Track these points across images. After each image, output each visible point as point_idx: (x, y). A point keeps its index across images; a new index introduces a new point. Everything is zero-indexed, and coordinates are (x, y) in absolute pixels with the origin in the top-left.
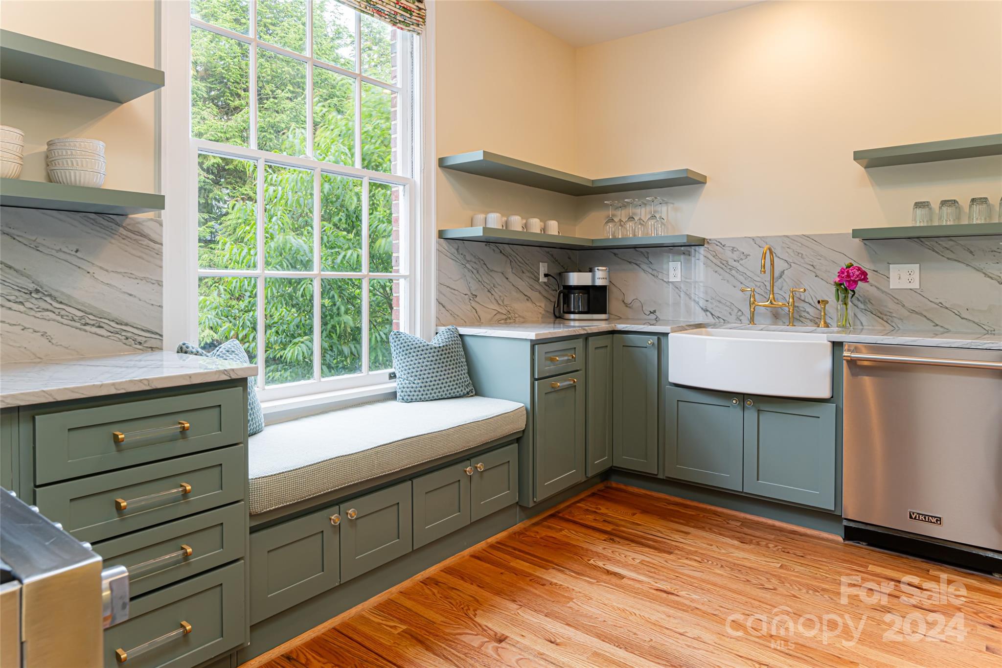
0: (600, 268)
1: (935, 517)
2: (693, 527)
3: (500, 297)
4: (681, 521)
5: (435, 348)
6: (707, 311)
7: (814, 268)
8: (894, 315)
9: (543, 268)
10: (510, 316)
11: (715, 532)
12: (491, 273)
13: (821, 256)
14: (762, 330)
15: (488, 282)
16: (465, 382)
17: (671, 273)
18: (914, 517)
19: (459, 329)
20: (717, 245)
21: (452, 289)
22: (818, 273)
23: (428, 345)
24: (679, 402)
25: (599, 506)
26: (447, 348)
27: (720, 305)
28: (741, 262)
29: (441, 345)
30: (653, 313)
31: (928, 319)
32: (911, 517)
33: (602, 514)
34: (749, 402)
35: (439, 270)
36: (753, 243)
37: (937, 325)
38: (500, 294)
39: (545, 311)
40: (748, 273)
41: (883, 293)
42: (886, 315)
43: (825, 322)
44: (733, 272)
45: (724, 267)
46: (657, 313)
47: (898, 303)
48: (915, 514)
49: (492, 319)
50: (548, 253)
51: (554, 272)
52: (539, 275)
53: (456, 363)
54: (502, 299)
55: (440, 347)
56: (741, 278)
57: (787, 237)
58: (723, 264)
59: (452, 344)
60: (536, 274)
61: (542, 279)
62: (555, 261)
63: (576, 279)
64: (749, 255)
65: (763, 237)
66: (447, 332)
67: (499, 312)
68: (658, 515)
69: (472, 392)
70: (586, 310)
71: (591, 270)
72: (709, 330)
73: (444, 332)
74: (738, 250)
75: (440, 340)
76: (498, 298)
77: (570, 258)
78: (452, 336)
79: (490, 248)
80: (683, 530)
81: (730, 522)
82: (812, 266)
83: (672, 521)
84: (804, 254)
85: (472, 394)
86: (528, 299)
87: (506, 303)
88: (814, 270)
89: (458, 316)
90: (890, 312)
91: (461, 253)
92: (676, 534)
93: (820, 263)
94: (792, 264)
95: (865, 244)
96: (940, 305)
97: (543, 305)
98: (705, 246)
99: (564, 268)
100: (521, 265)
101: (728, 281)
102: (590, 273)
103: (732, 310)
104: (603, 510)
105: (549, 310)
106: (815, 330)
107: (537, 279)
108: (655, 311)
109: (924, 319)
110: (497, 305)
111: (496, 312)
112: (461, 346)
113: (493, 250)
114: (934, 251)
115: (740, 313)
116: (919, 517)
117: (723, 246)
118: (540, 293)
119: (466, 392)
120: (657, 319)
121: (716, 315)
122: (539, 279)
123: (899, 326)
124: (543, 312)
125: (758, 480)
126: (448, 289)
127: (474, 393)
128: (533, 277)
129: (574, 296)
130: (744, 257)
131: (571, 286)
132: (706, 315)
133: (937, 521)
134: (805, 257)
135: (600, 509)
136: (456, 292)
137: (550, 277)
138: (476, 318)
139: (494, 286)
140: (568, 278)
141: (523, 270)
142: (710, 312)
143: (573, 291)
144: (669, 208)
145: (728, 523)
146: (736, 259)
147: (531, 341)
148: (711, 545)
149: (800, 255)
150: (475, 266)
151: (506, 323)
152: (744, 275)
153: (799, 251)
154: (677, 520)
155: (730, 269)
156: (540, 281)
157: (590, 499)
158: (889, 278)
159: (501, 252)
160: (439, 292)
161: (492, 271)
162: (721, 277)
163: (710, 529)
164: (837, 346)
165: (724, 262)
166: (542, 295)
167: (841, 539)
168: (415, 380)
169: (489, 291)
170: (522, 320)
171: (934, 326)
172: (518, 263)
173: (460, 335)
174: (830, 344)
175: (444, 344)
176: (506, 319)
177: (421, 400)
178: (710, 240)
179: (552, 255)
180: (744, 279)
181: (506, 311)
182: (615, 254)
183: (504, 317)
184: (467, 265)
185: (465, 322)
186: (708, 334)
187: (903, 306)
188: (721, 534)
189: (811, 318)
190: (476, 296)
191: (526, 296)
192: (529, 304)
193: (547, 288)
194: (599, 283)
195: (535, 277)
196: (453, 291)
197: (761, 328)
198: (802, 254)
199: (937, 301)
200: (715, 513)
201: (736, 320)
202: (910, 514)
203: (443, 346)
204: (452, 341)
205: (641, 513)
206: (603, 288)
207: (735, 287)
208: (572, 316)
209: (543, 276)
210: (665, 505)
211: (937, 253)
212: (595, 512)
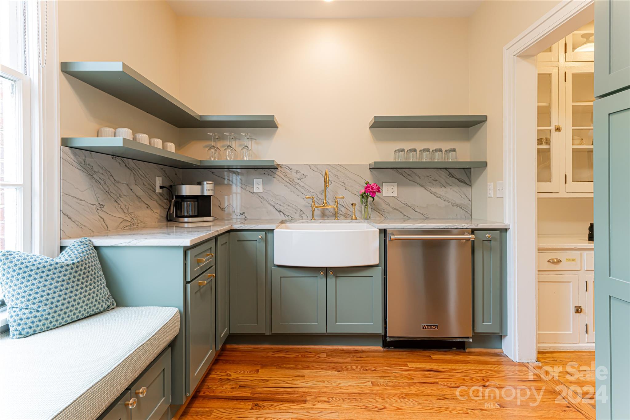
0: (208, 182)
1: (435, 325)
2: (303, 368)
3: (125, 206)
4: (292, 366)
5: (68, 265)
6: (281, 211)
7: (345, 184)
8: (386, 211)
9: (159, 182)
10: (134, 222)
11: (317, 369)
12: (117, 184)
13: (348, 177)
14: (321, 223)
15: (114, 192)
16: (105, 296)
17: (255, 186)
18: (425, 328)
19: (93, 240)
20: (287, 169)
21: (78, 199)
22: (347, 187)
23: (57, 263)
24: (282, 278)
25: (228, 372)
26: (83, 263)
27: (289, 208)
28: (302, 180)
29: (75, 261)
30: (242, 214)
31: (401, 213)
32: (423, 328)
33: (235, 380)
34: (331, 273)
35: (64, 179)
36: (309, 168)
37: (405, 216)
38: (125, 203)
39: (160, 216)
40: (306, 187)
41: (380, 199)
42: (381, 211)
43: (355, 217)
44: (297, 186)
45: (291, 183)
46: (246, 215)
47: (387, 204)
48: (425, 326)
49: (118, 226)
50: (162, 169)
51: (167, 184)
52: (156, 187)
53: (95, 278)
54: (127, 207)
55: (73, 264)
56: (302, 190)
57: (329, 165)
58: (291, 181)
59: (89, 258)
60: (153, 186)
61: (158, 190)
62: (166, 176)
63: (187, 190)
64: (307, 176)
65: (316, 165)
66: (79, 245)
67: (124, 220)
68: (275, 366)
69: (113, 304)
70: (196, 214)
71: (199, 184)
72: (287, 224)
73: (76, 246)
74: (300, 172)
75: (72, 255)
76: (123, 207)
77: (176, 174)
78: (87, 249)
79: (116, 161)
80: (298, 374)
81: (320, 355)
82: (344, 183)
83: (286, 368)
84: (339, 175)
85: (113, 307)
86: (148, 207)
87: (130, 211)
88: (344, 185)
89: (85, 226)
90: (383, 209)
91: (88, 163)
92: (297, 380)
93: (348, 181)
94: (332, 182)
95: (371, 171)
96: (406, 205)
97: (158, 211)
98: (279, 169)
99: (173, 182)
100: (142, 178)
101: (294, 192)
102: (199, 186)
103: (297, 211)
104: (234, 376)
105: (163, 216)
106: (352, 221)
107: (154, 190)
108: (244, 213)
109: (399, 212)
110: (123, 214)
111: (123, 220)
112: (97, 258)
113: (119, 163)
114: (403, 176)
115: (302, 213)
116: (427, 327)
117: (291, 169)
118: (157, 202)
119: (106, 306)
120: (246, 218)
121: (287, 214)
122: (156, 191)
123: (388, 217)
124: (159, 217)
125: (336, 323)
126: (75, 199)
127: (115, 305)
128: (152, 189)
129: (186, 203)
130: (304, 177)
131: (183, 196)
132: (280, 214)
133: (436, 327)
134: (340, 178)
135: (230, 375)
136: (83, 202)
137: (164, 189)
138: (103, 227)
139: (120, 197)
140: (181, 189)
141: (144, 182)
142: (282, 212)
143: (186, 200)
144: (253, 142)
145: (319, 357)
146: (299, 178)
147: (184, 247)
148: (324, 382)
149: (337, 176)
150: (102, 177)
151: (130, 229)
152: (304, 188)
153: (336, 174)
154: (288, 366)
155: (295, 184)
156: (157, 192)
157: (217, 367)
158: (383, 190)
159: (126, 166)
160: (64, 202)
161: (118, 182)
162: (289, 190)
163: (313, 367)
164: (383, 232)
165: (292, 180)
166: (158, 203)
167: (381, 348)
168: (39, 307)
169: (115, 201)
170: (143, 225)
171: (404, 216)
172: (140, 176)
173: (96, 248)
174: (379, 230)
175: (79, 259)
176: (130, 226)
177: (49, 329)
178: (282, 165)
179: (165, 171)
180: (304, 191)
181: (130, 219)
182: (213, 173)
183: (129, 224)
184: (95, 176)
185: (93, 232)
186: (287, 228)
187: (390, 206)
188: (322, 369)
189: (343, 214)
190: (104, 206)
191: (146, 204)
192: (149, 212)
193: (161, 197)
194: (206, 193)
195: (153, 188)
196: (80, 201)
197: (320, 222)
198: (338, 176)
199: (405, 203)
200: (306, 351)
201: (299, 217)
202: (423, 326)
203: (78, 262)
204: (88, 255)
205: (262, 368)
206: (209, 197)
207: (298, 196)
208: (186, 220)
209: (159, 188)
210: (273, 355)
211: (404, 177)
212: (228, 379)
